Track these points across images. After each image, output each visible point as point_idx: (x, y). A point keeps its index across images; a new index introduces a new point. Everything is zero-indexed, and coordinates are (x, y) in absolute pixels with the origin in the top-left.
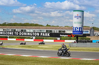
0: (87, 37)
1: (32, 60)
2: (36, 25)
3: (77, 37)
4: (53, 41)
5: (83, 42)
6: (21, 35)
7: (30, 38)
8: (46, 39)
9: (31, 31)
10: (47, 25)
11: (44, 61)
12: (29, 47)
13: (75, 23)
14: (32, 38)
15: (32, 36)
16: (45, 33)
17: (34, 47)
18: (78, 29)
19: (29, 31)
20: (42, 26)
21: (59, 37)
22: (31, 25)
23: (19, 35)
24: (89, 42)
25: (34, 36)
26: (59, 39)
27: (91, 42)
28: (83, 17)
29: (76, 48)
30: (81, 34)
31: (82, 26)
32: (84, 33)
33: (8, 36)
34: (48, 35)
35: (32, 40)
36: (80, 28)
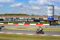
0: (56, 22)
1: (23, 36)
2: (25, 15)
3: (50, 22)
4: (35, 24)
5: (54, 25)
6: (16, 21)
7: (22, 23)
8: (31, 23)
9: (23, 19)
10: (32, 15)
11: (31, 37)
12: (21, 28)
13: (49, 13)
14: (23, 23)
15: (23, 21)
16: (31, 20)
17: (24, 28)
18: (51, 17)
19: (21, 19)
20: (29, 15)
21: (39, 22)
22: (22, 15)
23: (15, 21)
24: (57, 25)
25: (24, 21)
26: (39, 23)
27: (59, 25)
28: (53, 10)
29: (50, 29)
30: (53, 20)
31: (53, 15)
32: (54, 19)
33: (8, 22)
34: (33, 21)
35: (23, 24)
36: (52, 16)
